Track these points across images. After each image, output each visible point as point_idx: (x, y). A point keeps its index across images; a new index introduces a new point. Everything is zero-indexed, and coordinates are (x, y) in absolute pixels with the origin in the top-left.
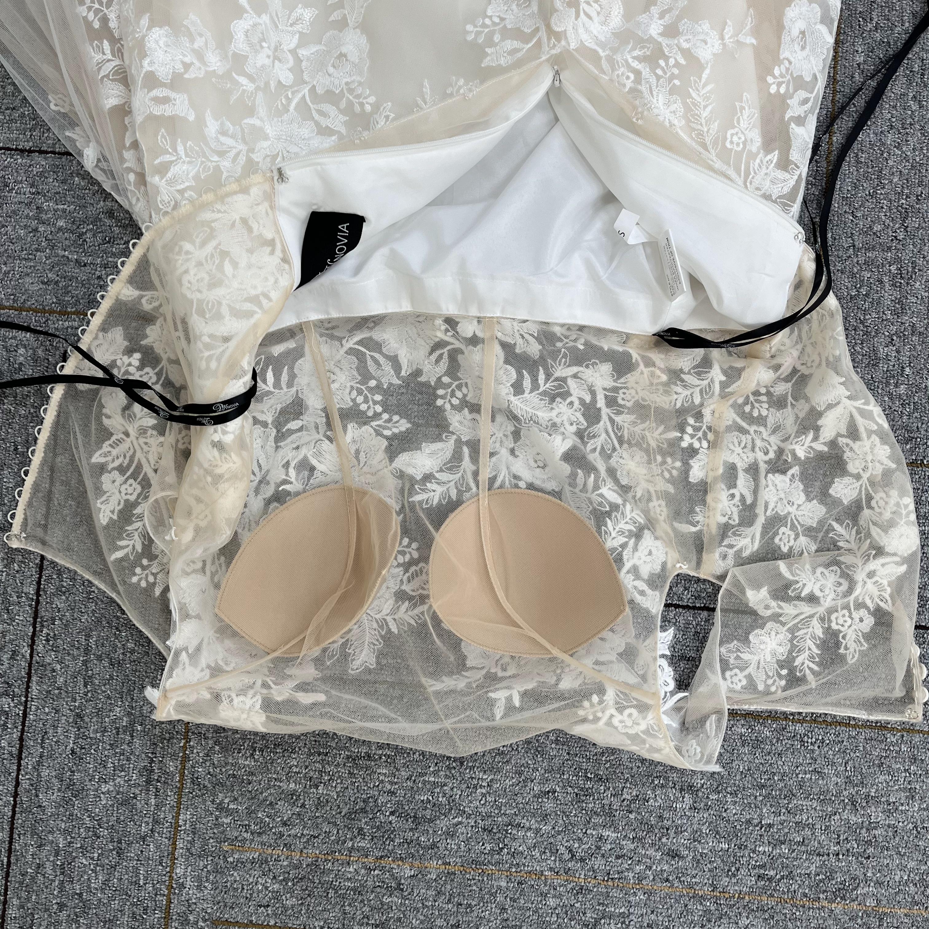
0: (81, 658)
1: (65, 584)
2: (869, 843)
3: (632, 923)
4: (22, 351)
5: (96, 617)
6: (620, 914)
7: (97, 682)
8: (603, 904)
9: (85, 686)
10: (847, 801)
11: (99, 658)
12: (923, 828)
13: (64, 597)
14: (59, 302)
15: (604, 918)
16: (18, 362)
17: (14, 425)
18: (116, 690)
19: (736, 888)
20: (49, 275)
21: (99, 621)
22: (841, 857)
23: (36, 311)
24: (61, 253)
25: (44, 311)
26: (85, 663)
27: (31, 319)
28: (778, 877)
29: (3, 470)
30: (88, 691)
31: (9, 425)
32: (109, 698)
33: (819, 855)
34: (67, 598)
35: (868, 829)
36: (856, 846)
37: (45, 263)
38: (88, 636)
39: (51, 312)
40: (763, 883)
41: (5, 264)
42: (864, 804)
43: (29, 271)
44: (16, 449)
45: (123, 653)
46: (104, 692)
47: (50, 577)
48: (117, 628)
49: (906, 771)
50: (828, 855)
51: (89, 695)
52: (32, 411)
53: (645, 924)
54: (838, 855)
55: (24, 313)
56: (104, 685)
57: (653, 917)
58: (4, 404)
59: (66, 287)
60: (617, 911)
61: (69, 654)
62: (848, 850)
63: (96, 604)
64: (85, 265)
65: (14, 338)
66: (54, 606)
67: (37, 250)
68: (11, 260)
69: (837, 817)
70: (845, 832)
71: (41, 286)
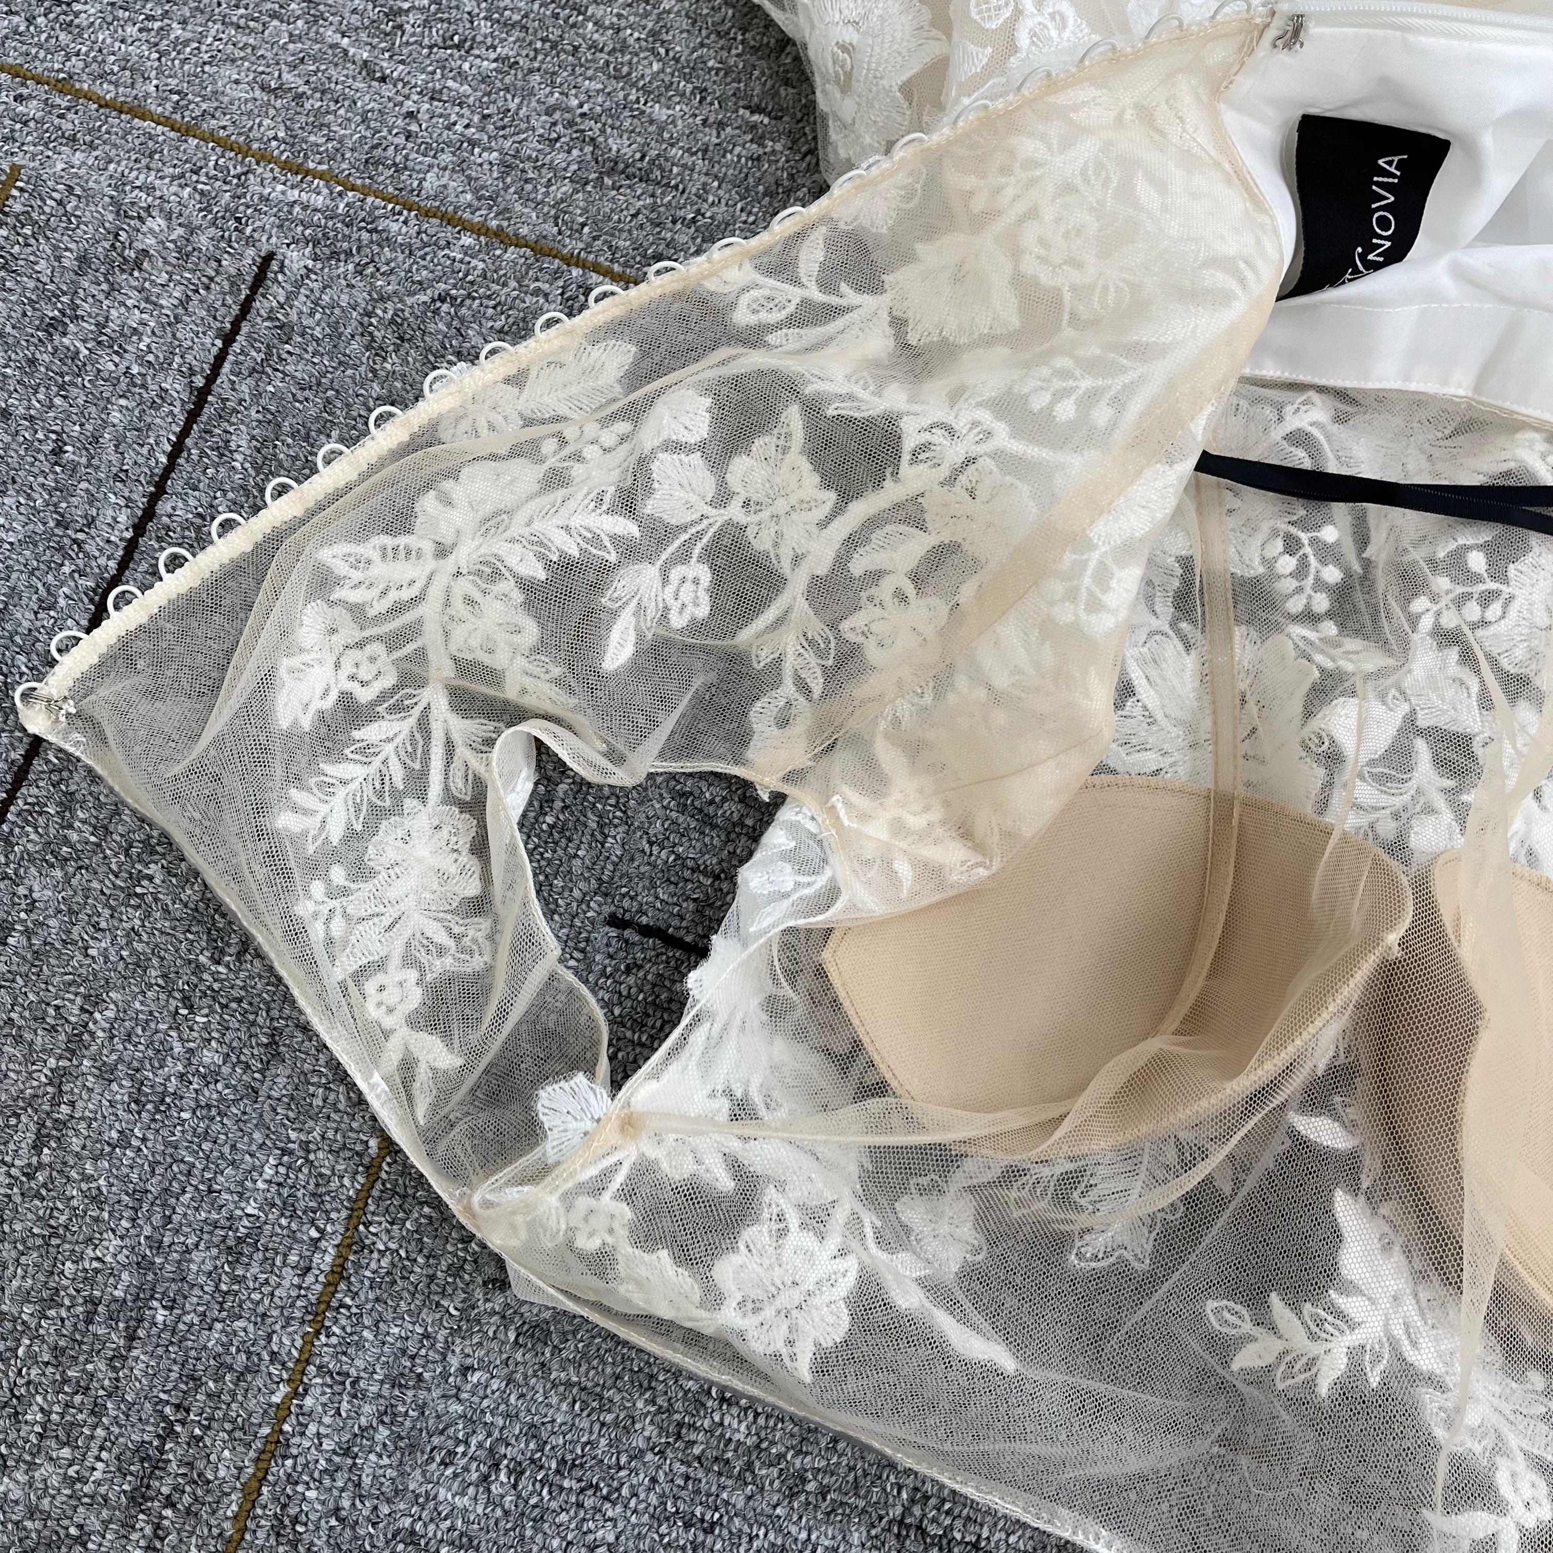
0: (52, 1062)
1: (74, 837)
4: (157, 223)
5: (133, 952)
7: (76, 1143)
9: (37, 1148)
11: (106, 1074)
13: (58, 873)
14: (292, 141)
16: (138, 245)
17: (74, 391)
18: (126, 1180)
20: (286, 76)
21: (140, 964)
23: (225, 145)
24: (331, 36)
25: (244, 151)
26: (58, 1078)
27: (206, 158)
29: (3, 493)
30: (40, 1166)
31: (62, 387)
32: (97, 1199)
34: (67, 879)
37: (284, 47)
38: (94, 1001)
39: (263, 158)
41: (184, 22)
43: (239, 54)
44: (58, 451)
45: (181, 1076)
46: (88, 1179)
47: (38, 808)
48: (186, 1001)
51: (41, 1177)
52: (135, 370)
55: (193, 142)
56: (95, 1159)
58: (64, 334)
59: (318, 113)
61: (18, 1040)
63: (148, 915)
64: (383, 79)
65: (149, 189)
66: (22, 891)
67: (274, 15)
68: (200, 19)
71: (258, 93)
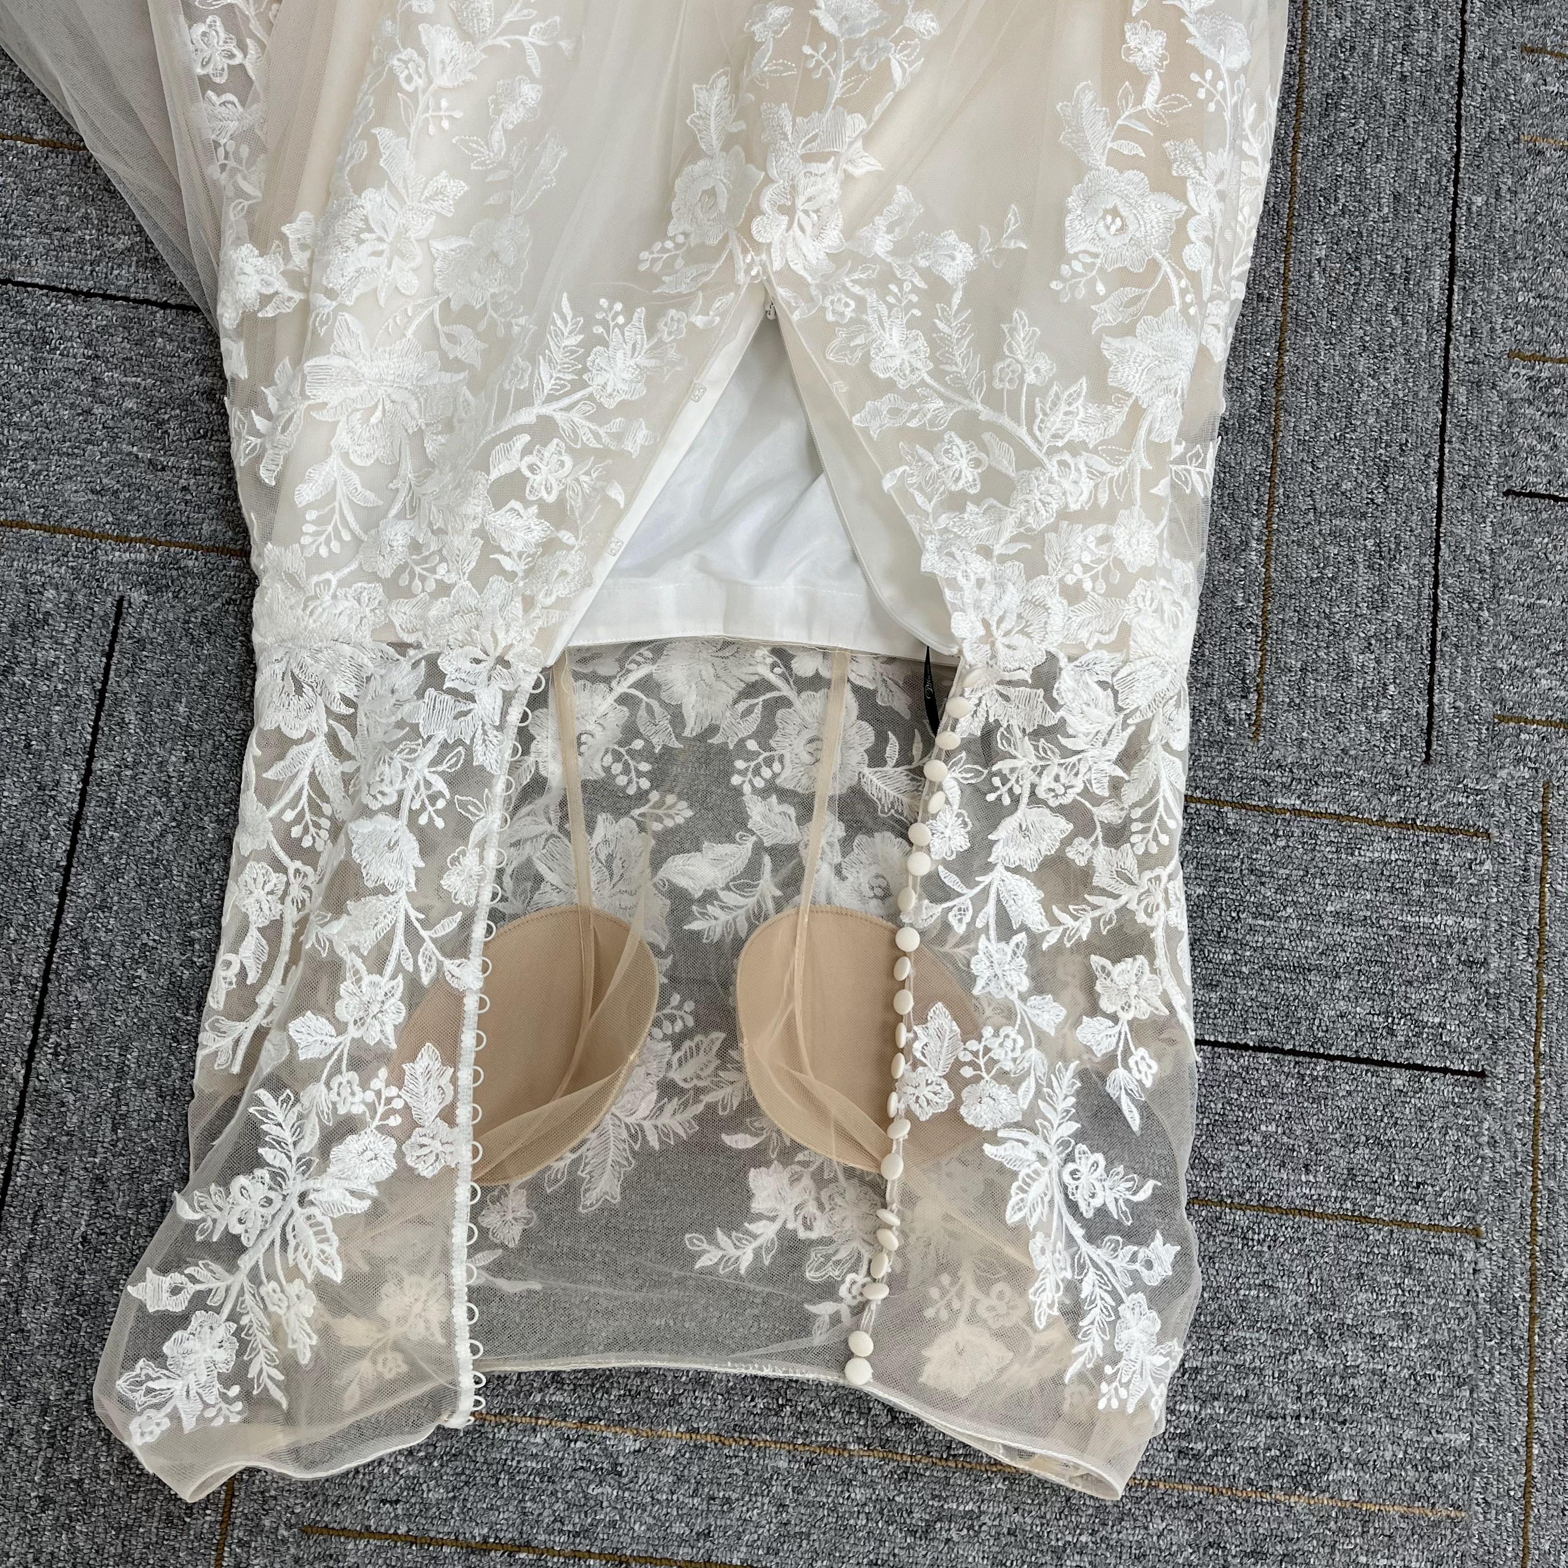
0: (111, 1085)
1: (92, 964)
2: (1344, 1399)
3: (984, 1528)
4: (50, 593)
5: (140, 1019)
6: (966, 1513)
7: (134, 1124)
8: (939, 1497)
9: (114, 1130)
10: (1311, 1332)
11: (141, 1085)
12: (1425, 1376)
13: (89, 985)
14: (117, 522)
15: (940, 1520)
16: (43, 610)
17: (29, 708)
18: (165, 1137)
19: (1146, 1470)
20: (105, 481)
21: (145, 1024)
22: (1303, 1420)
23: (79, 534)
24: (126, 448)
25: (91, 535)
26: (116, 1093)
27: (69, 545)
28: (1209, 1452)
29: (4, 777)
30: (118, 1140)
31: (20, 707)
32: (152, 1150)
33: (1270, 1417)
34: (95, 987)
35: (1342, 1377)
36: (1325, 1404)
37: (99, 462)
38: (125, 1049)
39: (103, 537)
40: (1186, 1462)
41: (35, 460)
42: (1337, 1338)
43: (73, 472)
44: (28, 746)
45: (181, 1079)
46: (145, 1141)
47: (68, 951)
48: (175, 1039)
49: (1398, 1286)
50: (1284, 1418)
51: (120, 1145)
52: (60, 687)
53: (1005, 1531)
54: (1298, 1417)
55: (59, 536)
56: (146, 1130)
57: (1017, 1518)
58: (14, 674)
59: (129, 500)
60: (961, 1508)
61: (90, 1078)
62: (1313, 1411)
63: (143, 997)
64: (163, 469)
65: (41, 573)
66: (72, 998)
67: (88, 442)
68: (44, 455)
69: (1297, 1357)
70: (1309, 1381)
71: (90, 496)
